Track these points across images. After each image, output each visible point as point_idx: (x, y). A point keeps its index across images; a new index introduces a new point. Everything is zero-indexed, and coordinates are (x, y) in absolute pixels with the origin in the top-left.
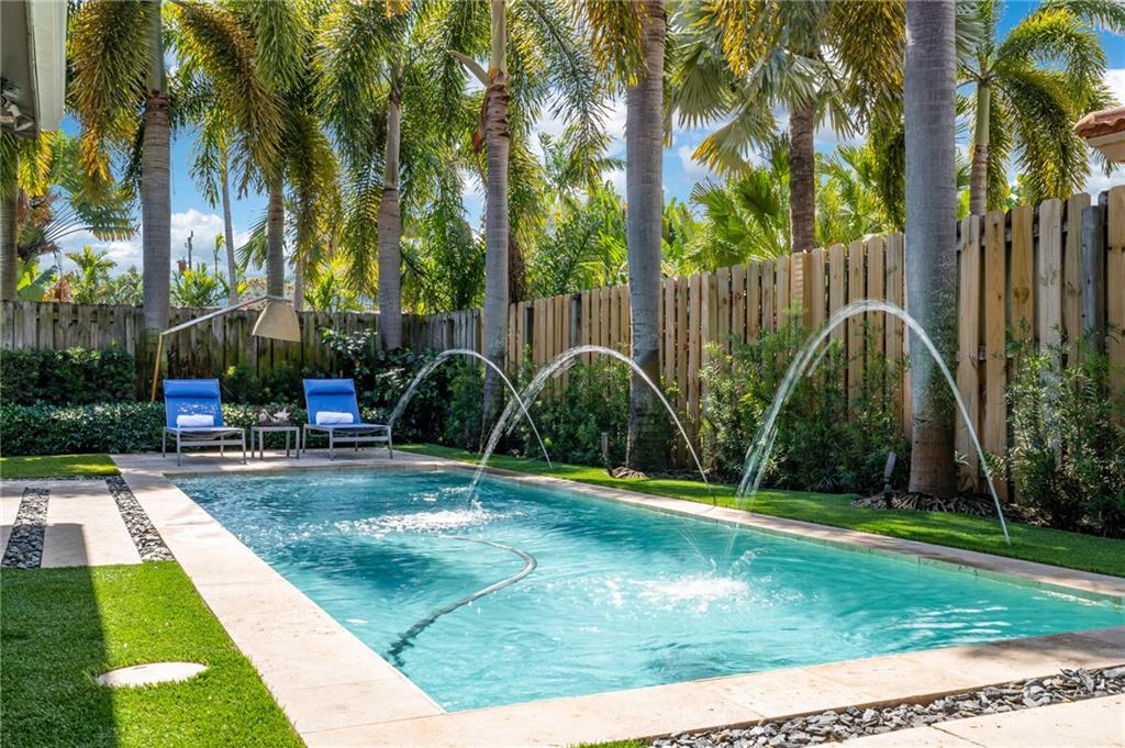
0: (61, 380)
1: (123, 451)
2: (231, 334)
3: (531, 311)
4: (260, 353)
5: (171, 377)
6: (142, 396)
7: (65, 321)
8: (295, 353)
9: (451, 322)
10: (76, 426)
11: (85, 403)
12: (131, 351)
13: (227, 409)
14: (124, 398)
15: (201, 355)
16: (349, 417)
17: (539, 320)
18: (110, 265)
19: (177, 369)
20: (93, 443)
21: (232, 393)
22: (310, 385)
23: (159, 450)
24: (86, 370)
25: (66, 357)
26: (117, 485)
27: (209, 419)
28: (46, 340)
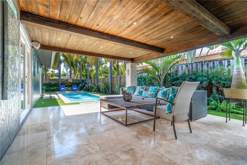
0: (51, 85)
1: (57, 91)
2: (66, 81)
3: (91, 80)
4: (69, 83)
5: (61, 85)
6: (58, 87)
7: (51, 80)
8: (72, 83)
9: (86, 80)
10: (52, 89)
11: (53, 87)
12: (57, 83)
13: (66, 88)
14: (57, 87)
15: (64, 83)
16: (76, 88)
17: (92, 80)
18: (55, 72)
19: (61, 84)
20: (54, 91)
21: (66, 86)
22: (73, 86)
23: (60, 91)
24: (53, 85)
25: (51, 83)
26: (56, 94)
27: (64, 89)
28: (50, 82)
